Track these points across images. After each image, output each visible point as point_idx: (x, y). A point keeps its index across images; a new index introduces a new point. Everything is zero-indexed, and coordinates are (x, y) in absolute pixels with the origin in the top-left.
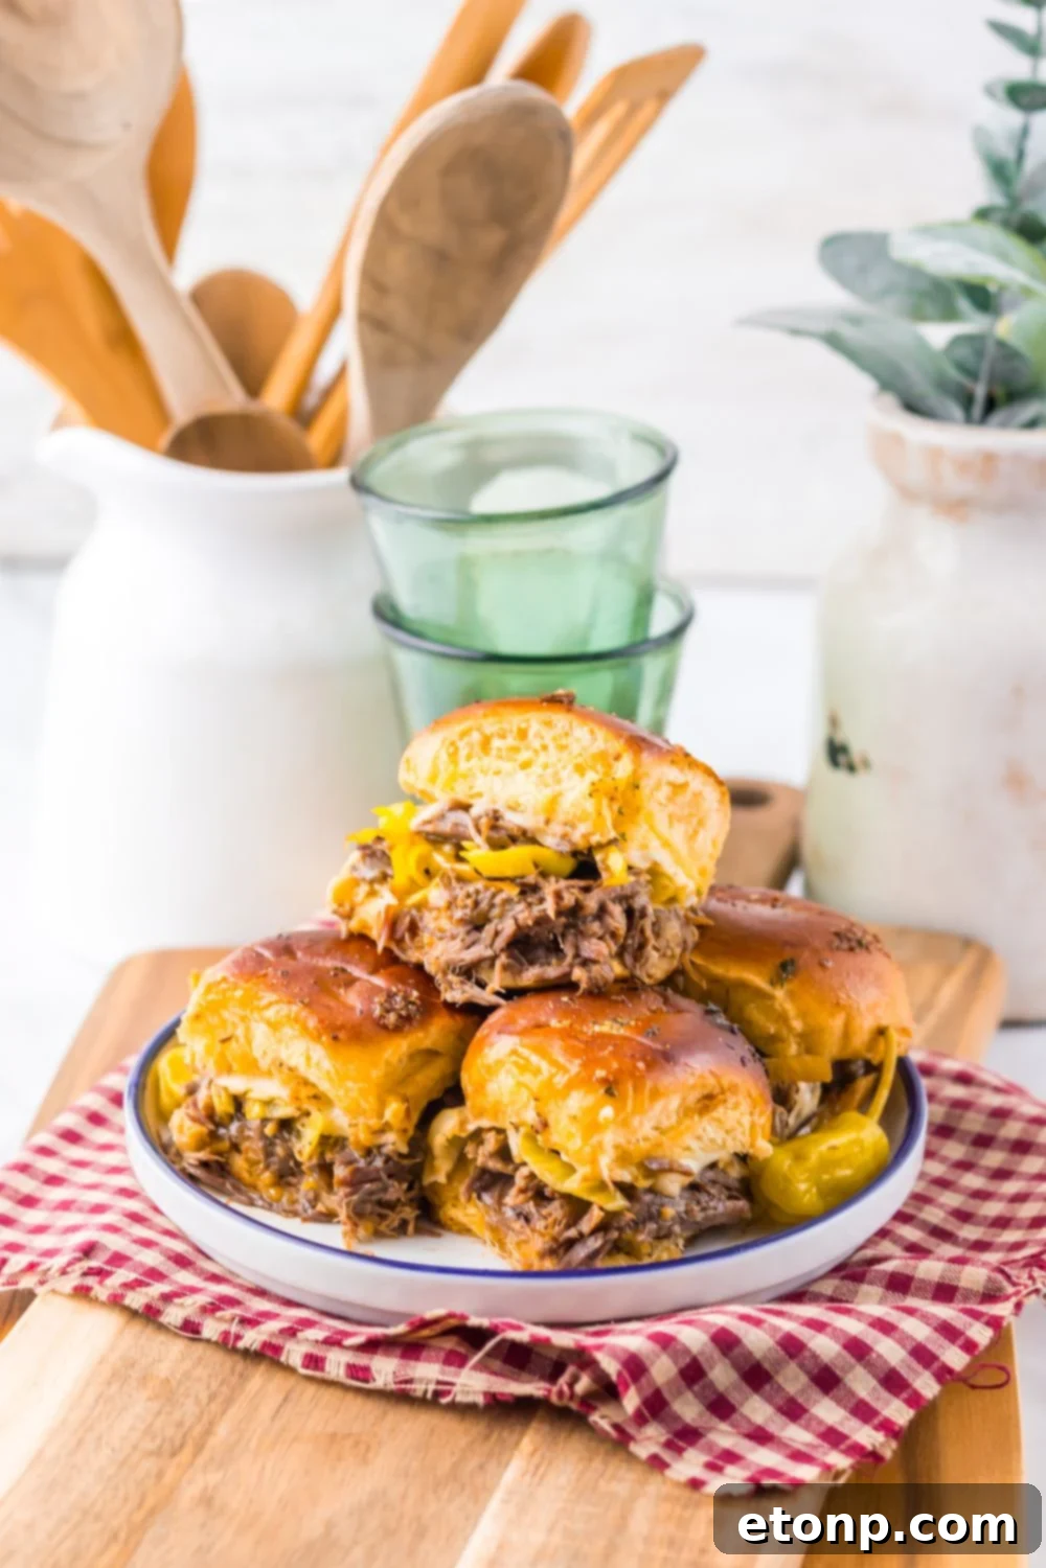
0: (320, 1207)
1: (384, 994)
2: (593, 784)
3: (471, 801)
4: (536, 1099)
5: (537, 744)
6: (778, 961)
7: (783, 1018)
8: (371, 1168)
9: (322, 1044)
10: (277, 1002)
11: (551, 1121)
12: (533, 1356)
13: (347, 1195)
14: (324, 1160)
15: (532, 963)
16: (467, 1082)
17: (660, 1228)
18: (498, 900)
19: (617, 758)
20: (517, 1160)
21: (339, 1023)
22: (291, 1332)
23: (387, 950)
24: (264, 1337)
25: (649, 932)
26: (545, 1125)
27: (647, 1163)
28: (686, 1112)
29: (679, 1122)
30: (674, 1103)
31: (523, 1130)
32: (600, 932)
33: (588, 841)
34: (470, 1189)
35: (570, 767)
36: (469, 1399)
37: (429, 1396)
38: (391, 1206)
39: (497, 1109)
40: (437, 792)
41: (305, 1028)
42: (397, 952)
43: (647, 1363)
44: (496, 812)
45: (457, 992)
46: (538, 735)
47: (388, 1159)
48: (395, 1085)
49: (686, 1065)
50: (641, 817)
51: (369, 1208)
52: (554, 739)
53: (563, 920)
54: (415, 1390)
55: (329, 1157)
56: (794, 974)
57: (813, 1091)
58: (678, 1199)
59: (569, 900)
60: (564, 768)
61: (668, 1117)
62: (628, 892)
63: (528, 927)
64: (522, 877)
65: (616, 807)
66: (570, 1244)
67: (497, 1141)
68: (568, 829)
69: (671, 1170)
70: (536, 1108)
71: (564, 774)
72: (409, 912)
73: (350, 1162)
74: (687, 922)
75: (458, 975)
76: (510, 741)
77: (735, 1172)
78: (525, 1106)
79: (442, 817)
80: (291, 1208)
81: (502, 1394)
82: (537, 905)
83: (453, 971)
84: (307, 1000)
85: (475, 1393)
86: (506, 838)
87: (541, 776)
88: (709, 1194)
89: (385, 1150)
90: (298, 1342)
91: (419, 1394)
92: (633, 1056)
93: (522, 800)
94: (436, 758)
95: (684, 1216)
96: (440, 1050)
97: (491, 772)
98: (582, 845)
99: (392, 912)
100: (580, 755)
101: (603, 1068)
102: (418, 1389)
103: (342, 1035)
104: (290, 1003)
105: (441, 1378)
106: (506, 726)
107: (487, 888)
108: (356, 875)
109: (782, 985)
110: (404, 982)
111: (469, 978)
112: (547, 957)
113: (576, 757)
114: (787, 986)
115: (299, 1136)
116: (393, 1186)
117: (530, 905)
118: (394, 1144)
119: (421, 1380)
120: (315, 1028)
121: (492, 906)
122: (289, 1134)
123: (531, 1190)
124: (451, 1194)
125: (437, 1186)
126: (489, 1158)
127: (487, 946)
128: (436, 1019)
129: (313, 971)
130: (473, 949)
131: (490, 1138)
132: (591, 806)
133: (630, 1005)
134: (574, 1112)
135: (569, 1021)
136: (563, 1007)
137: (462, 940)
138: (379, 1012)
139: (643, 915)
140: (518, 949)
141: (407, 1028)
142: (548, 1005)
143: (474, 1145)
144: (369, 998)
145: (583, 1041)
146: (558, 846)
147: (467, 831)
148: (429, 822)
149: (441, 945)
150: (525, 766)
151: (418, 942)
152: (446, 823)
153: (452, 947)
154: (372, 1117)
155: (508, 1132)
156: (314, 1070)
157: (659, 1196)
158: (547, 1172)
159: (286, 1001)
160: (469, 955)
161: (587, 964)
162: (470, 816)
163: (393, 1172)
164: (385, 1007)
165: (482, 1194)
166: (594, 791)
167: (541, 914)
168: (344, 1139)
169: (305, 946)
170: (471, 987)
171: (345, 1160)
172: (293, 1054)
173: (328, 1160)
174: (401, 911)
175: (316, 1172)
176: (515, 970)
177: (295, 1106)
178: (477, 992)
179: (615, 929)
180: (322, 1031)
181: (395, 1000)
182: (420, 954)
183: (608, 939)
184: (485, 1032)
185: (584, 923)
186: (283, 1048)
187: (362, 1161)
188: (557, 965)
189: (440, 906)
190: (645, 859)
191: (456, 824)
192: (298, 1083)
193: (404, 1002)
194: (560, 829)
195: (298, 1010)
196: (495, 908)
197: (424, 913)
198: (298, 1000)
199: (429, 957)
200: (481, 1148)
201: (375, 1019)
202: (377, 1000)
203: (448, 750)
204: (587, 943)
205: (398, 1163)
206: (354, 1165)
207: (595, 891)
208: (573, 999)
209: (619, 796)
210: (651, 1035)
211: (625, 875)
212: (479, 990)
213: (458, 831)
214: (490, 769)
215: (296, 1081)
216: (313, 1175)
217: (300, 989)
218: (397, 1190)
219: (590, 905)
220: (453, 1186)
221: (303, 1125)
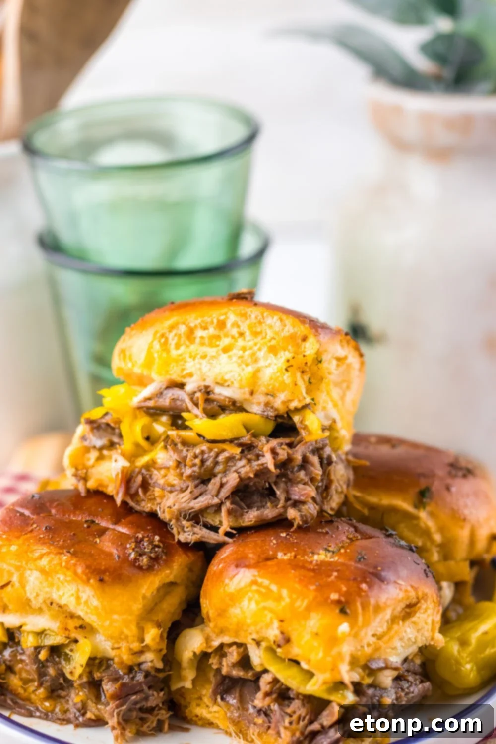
0: (89, 715)
1: (133, 540)
2: (288, 361)
3: (184, 381)
4: (282, 621)
5: (234, 332)
6: (417, 490)
7: (426, 533)
8: (135, 682)
9: (92, 586)
10: (48, 553)
11: (294, 638)
13: (117, 707)
14: (94, 678)
15: (250, 507)
18: (221, 458)
19: (304, 339)
20: (259, 669)
21: (103, 568)
23: (124, 503)
25: (332, 475)
26: (288, 641)
27: (369, 664)
28: (394, 620)
29: (389, 629)
30: (388, 614)
31: (264, 644)
32: (306, 479)
33: (287, 407)
34: (215, 693)
35: (265, 349)
38: (152, 710)
39: (240, 627)
40: (154, 376)
41: (75, 573)
42: (132, 504)
44: (207, 387)
45: (189, 534)
46: (236, 325)
47: (147, 674)
48: (148, 614)
49: (395, 582)
50: (323, 386)
51: (134, 714)
52: (250, 327)
53: (278, 471)
55: (97, 675)
56: (431, 498)
57: (449, 587)
58: (390, 689)
59: (283, 454)
60: (260, 349)
61: (381, 627)
62: (321, 445)
63: (250, 478)
64: (238, 439)
65: (306, 378)
66: (314, 735)
67: (238, 653)
68: (270, 398)
69: (386, 667)
70: (280, 627)
71: (261, 354)
72: (140, 472)
73: (115, 679)
74: (349, 464)
75: (188, 520)
76: (212, 331)
77: (418, 661)
78: (269, 625)
79: (160, 394)
80: (64, 717)
82: (255, 461)
83: (184, 518)
84: (72, 550)
86: (217, 408)
87: (241, 357)
88: (408, 681)
89: (144, 667)
92: (355, 579)
93: (227, 377)
94: (150, 347)
96: (178, 581)
97: (199, 356)
98: (282, 409)
99: (125, 471)
100: (274, 338)
101: (336, 591)
103: (106, 578)
104: (61, 553)
106: (208, 320)
107: (211, 450)
108: (86, 444)
109: (424, 508)
110: (145, 530)
111: (198, 523)
112: (261, 502)
113: (270, 341)
114: (428, 508)
115: (68, 659)
116: (153, 695)
117: (249, 461)
118: (152, 661)
120: (83, 572)
121: (216, 463)
122: (59, 657)
123: (275, 693)
124: (196, 696)
125: (183, 691)
126: (232, 668)
127: (213, 496)
128: (176, 557)
129: (69, 525)
130: (201, 499)
131: (233, 652)
132: (287, 378)
133: (334, 536)
134: (315, 630)
135: (293, 554)
136: (285, 542)
137: (191, 492)
138: (133, 556)
139: (330, 462)
140: (239, 497)
141: (156, 567)
142: (272, 541)
143: (217, 657)
144: (121, 544)
145: (309, 570)
146: (264, 411)
147: (184, 405)
148: (149, 399)
149: (172, 496)
150: (226, 350)
151: (150, 495)
152: (165, 399)
153: (182, 498)
154: (133, 642)
155: (248, 646)
156: (82, 606)
157: (378, 689)
158: (290, 678)
159: (55, 552)
160: (198, 503)
161: (298, 504)
162: (185, 392)
163: (152, 684)
164: (137, 552)
165: (225, 696)
166: (289, 366)
167: (261, 467)
168: (108, 659)
169: (55, 504)
170: (200, 529)
171: (111, 677)
172: (64, 594)
173: (96, 678)
174: (133, 471)
175: (85, 688)
176: (238, 514)
177: (64, 635)
178: (206, 532)
179: (314, 475)
180: (89, 575)
181: (143, 545)
182: (153, 504)
183: (309, 483)
184: (221, 566)
185: (292, 472)
186: (54, 589)
187: (126, 676)
188: (273, 507)
189: (168, 466)
190: (327, 417)
191: (173, 399)
192: (66, 617)
193: (150, 547)
194: (262, 399)
195: (67, 559)
196: (218, 465)
197: (153, 471)
198: (65, 551)
199: (162, 506)
200: (224, 659)
201: (131, 561)
202: (128, 546)
203: (159, 341)
204: (296, 489)
205: (155, 676)
206: (120, 682)
207: (299, 446)
208: (290, 533)
209: (308, 370)
210: (362, 560)
211: (320, 432)
212: (208, 531)
213: (176, 404)
214: (197, 354)
215: (64, 615)
216: (82, 691)
217: (64, 541)
218: (155, 699)
219: (296, 459)
220: (198, 688)
221: (72, 650)
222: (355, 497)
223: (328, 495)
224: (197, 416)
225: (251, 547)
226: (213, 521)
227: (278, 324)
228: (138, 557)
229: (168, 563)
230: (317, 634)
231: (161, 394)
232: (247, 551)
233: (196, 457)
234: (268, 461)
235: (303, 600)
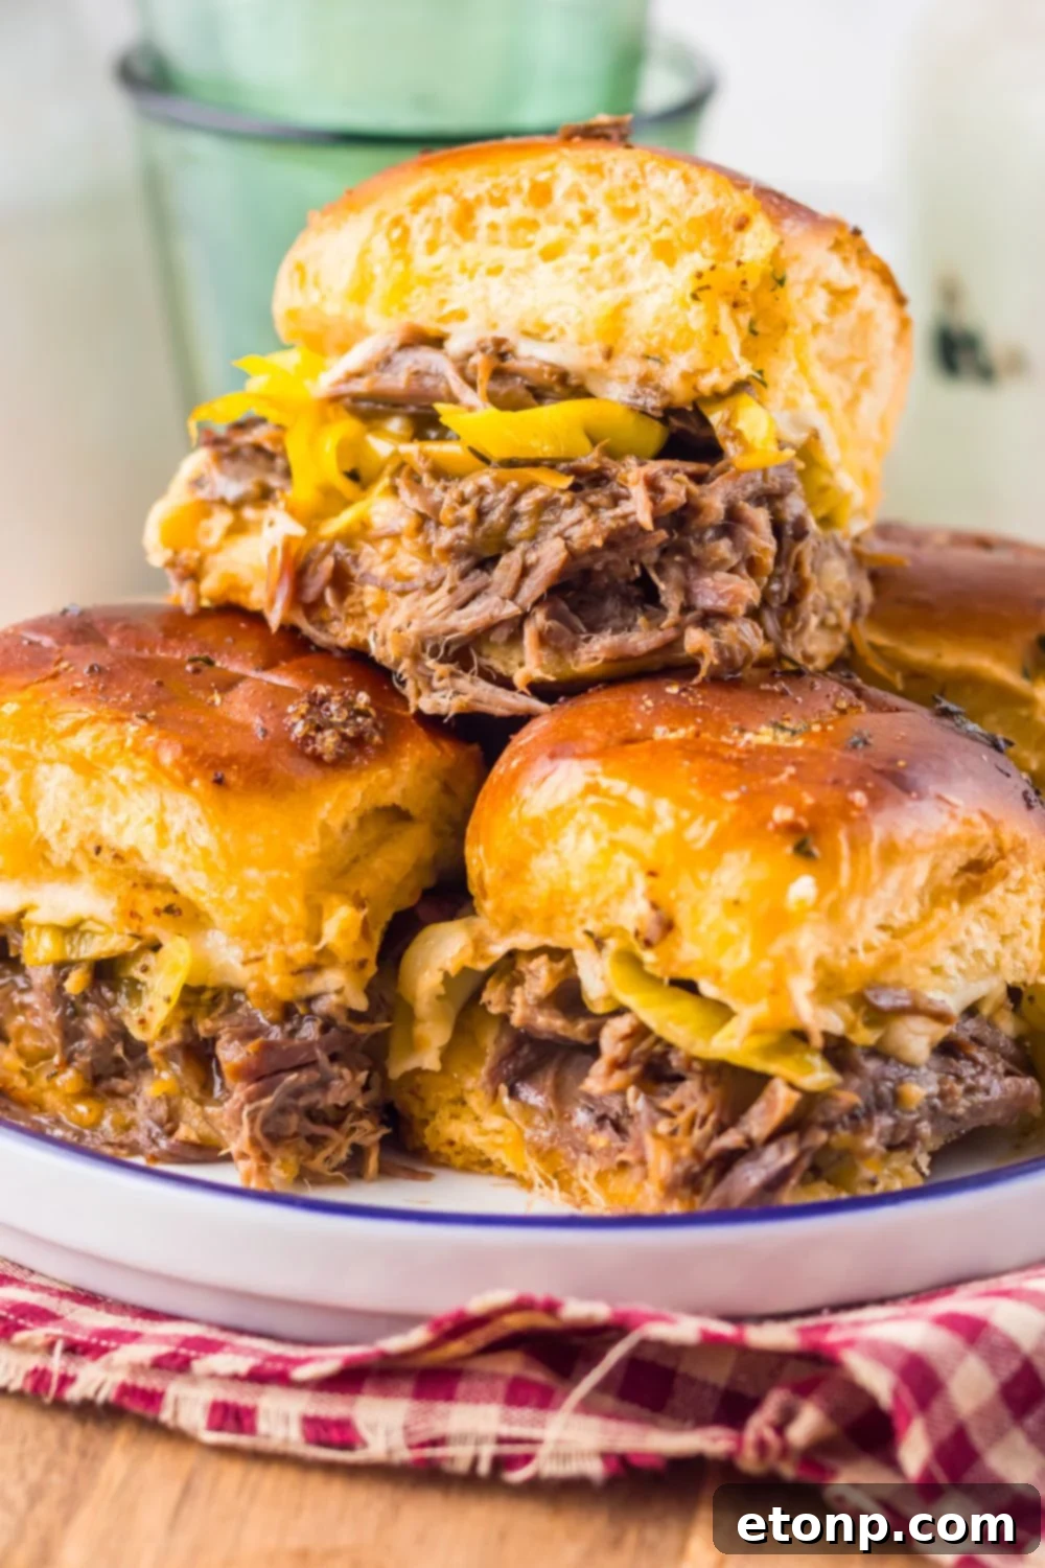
0: (183, 1132)
1: (305, 698)
2: (699, 275)
3: (445, 328)
4: (652, 874)
5: (572, 211)
8: (296, 1042)
9: (196, 794)
10: (93, 720)
11: (683, 919)
12: (678, 1382)
13: (250, 1099)
14: (197, 1036)
15: (594, 628)
16: (481, 861)
17: (897, 1126)
19: (742, 225)
20: (600, 1008)
21: (224, 753)
22: (176, 1363)
23: (288, 626)
24: (121, 1377)
25: (807, 571)
26: (668, 926)
27: (870, 995)
28: (936, 896)
29: (925, 917)
30: (920, 873)
31: (612, 944)
32: (734, 560)
33: (695, 388)
34: (495, 1077)
35: (645, 250)
36: (572, 1468)
37: (484, 1468)
38: (338, 1117)
39: (558, 904)
40: (372, 317)
41: (156, 762)
42: (308, 629)
43: (942, 1372)
44: (499, 342)
45: (444, 695)
46: (575, 193)
47: (327, 1024)
48: (336, 878)
49: (940, 798)
50: (788, 344)
51: (293, 1122)
52: (610, 197)
53: (663, 534)
54: (452, 1459)
55: (204, 1026)
58: (925, 1069)
59: (676, 490)
60: (633, 251)
61: (904, 908)
62: (774, 484)
63: (593, 551)
64: (568, 460)
65: (744, 319)
66: (727, 1161)
67: (551, 971)
68: (653, 366)
69: (914, 1010)
70: (650, 890)
71: (634, 264)
72: (328, 551)
73: (249, 1034)
74: (858, 559)
75: (442, 661)
76: (517, 208)
78: (622, 894)
79: (386, 362)
80: (122, 1138)
81: (639, 1455)
82: (608, 508)
83: (434, 653)
84: (152, 714)
85: (582, 1455)
86: (522, 392)
87: (583, 270)
88: (974, 1061)
89: (321, 1006)
90: (195, 1381)
91: (462, 1466)
92: (836, 782)
93: (548, 318)
94: (365, 252)
95: (936, 1101)
96: (415, 811)
97: (482, 270)
98: (682, 394)
99: (294, 550)
100: (666, 223)
101: (788, 803)
102: (459, 1456)
103: (231, 777)
104: (121, 720)
105: (506, 1431)
106: (506, 180)
107: (500, 484)
108: (203, 494)
110: (329, 680)
111: (466, 669)
112: (623, 615)
113: (658, 230)
115: (135, 991)
116: (341, 1077)
117: (594, 509)
118: (339, 992)
119: (463, 1439)
120: (177, 763)
121: (513, 517)
122: (115, 989)
123: (637, 1062)
124: (451, 1095)
125: (418, 1079)
126: (536, 1010)
127: (503, 599)
128: (409, 745)
129: (148, 666)
130: (474, 607)
131: (538, 970)
132: (696, 317)
133: (799, 699)
134: (732, 894)
135: (692, 728)
136: (674, 705)
137: (451, 591)
138: (299, 729)
139: (800, 533)
140: (567, 601)
141: (357, 760)
142: (642, 702)
143: (501, 987)
144: (273, 707)
145: (728, 761)
146: (637, 397)
147: (442, 385)
148: (359, 375)
149: (404, 606)
150: (550, 254)
151: (352, 605)
152: (396, 374)
153: (430, 606)
154: (295, 940)
155: (577, 954)
156: (173, 851)
157: (892, 1061)
158: (674, 1023)
159: (108, 717)
160: (468, 617)
161: (711, 620)
162: (446, 355)
163: (338, 1049)
164: (312, 721)
165: (518, 1085)
166: (701, 289)
167: (622, 523)
168: (233, 991)
169: (119, 625)
170: (472, 682)
171: (239, 1029)
172: (127, 822)
173: (202, 1033)
174: (314, 550)
175: (176, 1061)
176: (564, 643)
177: (127, 931)
178: (484, 690)
179: (755, 554)
180: (191, 769)
181: (328, 709)
182: (360, 627)
183: (744, 571)
184: (514, 764)
185: (700, 541)
186: (106, 812)
187: (276, 1029)
188: (650, 628)
189: (397, 529)
190: (797, 423)
191: (417, 373)
192: (135, 885)
193: (345, 713)
194: (634, 368)
195: (138, 732)
196: (519, 521)
197: (361, 548)
198: (134, 714)
199: (379, 629)
200: (518, 990)
201: (293, 745)
202: (290, 709)
203: (388, 235)
204: (708, 581)
205: (348, 1032)
206: (261, 1039)
207: (718, 480)
208: (690, 689)
209: (748, 300)
210: (861, 745)
211: (773, 447)
212: (490, 687)
213: (421, 386)
214: (479, 264)
215: (130, 883)
216: (168, 1067)
217: (133, 696)
218: (346, 1086)
219: (710, 506)
220: (456, 1075)
221: (145, 969)
222: (875, 648)
223: (795, 619)
224: (471, 409)
225: (593, 714)
226: (505, 664)
227: (680, 187)
228: (312, 733)
229: (386, 752)
230: (737, 903)
231: (388, 361)
232: (580, 722)
233: (463, 501)
234: (639, 509)
235: (705, 824)
